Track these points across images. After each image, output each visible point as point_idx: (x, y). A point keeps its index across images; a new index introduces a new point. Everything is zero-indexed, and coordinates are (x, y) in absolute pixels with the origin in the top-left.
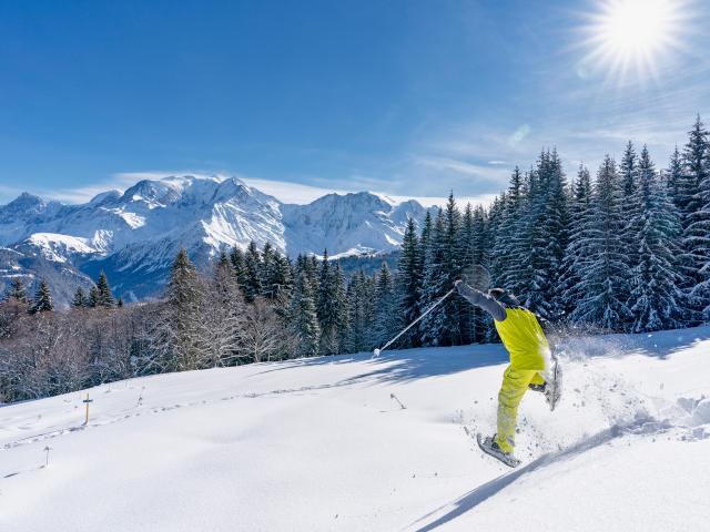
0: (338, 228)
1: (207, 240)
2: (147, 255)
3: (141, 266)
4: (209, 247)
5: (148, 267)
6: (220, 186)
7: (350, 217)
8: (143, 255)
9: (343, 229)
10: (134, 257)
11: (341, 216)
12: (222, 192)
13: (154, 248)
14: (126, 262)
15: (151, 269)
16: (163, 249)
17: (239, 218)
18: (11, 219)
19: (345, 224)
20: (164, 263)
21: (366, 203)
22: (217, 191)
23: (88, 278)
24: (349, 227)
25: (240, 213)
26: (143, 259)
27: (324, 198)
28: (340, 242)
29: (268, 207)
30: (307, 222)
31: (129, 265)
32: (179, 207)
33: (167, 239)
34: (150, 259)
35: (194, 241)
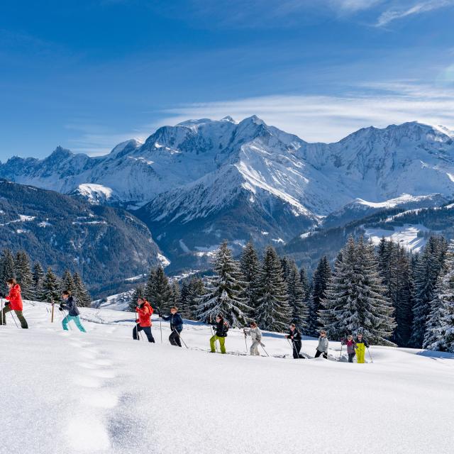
0: (378, 169)
1: (246, 186)
2: (182, 203)
3: (177, 216)
4: (249, 192)
5: (184, 216)
6: (238, 127)
7: (394, 154)
8: (178, 204)
9: (386, 170)
10: (169, 205)
11: (381, 153)
12: (242, 133)
13: (188, 196)
14: (161, 211)
15: (188, 219)
16: (197, 196)
17: (268, 163)
18: (49, 172)
19: (389, 163)
20: (202, 211)
21: (414, 136)
22: (234, 133)
23: (144, 226)
24: (393, 167)
25: (267, 156)
26: (179, 207)
27: (356, 133)
28: (384, 187)
29: (292, 148)
30: (338, 164)
31: (165, 214)
32: (198, 153)
33: (201, 186)
34: (186, 208)
35: (231, 187)
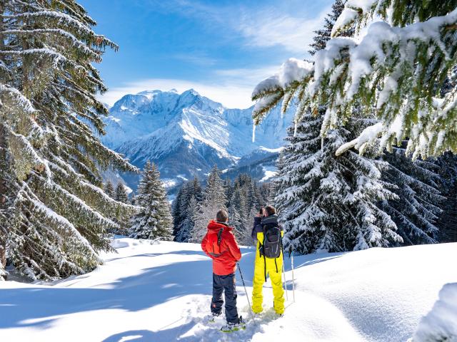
0: (274, 126)
1: (186, 137)
2: (141, 149)
3: (137, 158)
4: (188, 142)
5: (142, 158)
6: (180, 97)
8: (138, 150)
9: (279, 128)
10: (131, 150)
11: (276, 116)
12: (183, 101)
13: (145, 144)
15: (145, 160)
16: (152, 145)
17: (201, 122)
20: (155, 155)
22: (178, 101)
25: (200, 117)
26: (139, 152)
29: (218, 112)
32: (152, 114)
33: (154, 137)
34: (143, 153)
35: (176, 138)
